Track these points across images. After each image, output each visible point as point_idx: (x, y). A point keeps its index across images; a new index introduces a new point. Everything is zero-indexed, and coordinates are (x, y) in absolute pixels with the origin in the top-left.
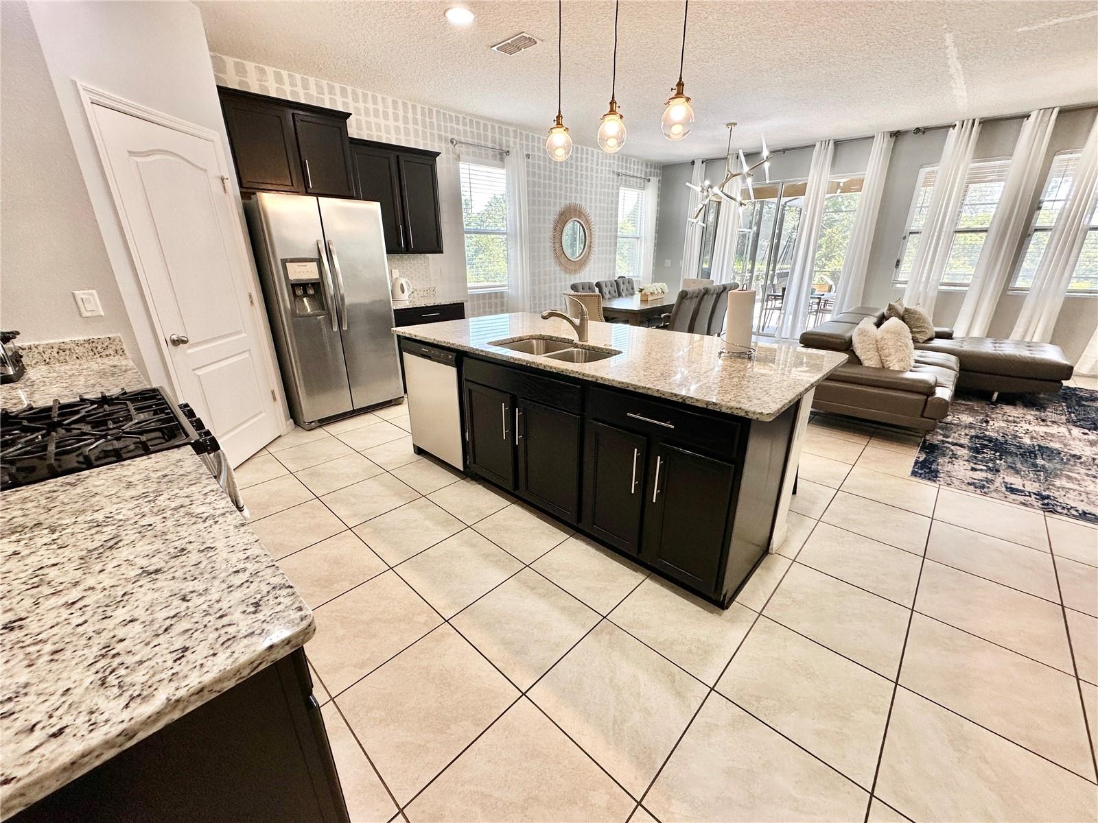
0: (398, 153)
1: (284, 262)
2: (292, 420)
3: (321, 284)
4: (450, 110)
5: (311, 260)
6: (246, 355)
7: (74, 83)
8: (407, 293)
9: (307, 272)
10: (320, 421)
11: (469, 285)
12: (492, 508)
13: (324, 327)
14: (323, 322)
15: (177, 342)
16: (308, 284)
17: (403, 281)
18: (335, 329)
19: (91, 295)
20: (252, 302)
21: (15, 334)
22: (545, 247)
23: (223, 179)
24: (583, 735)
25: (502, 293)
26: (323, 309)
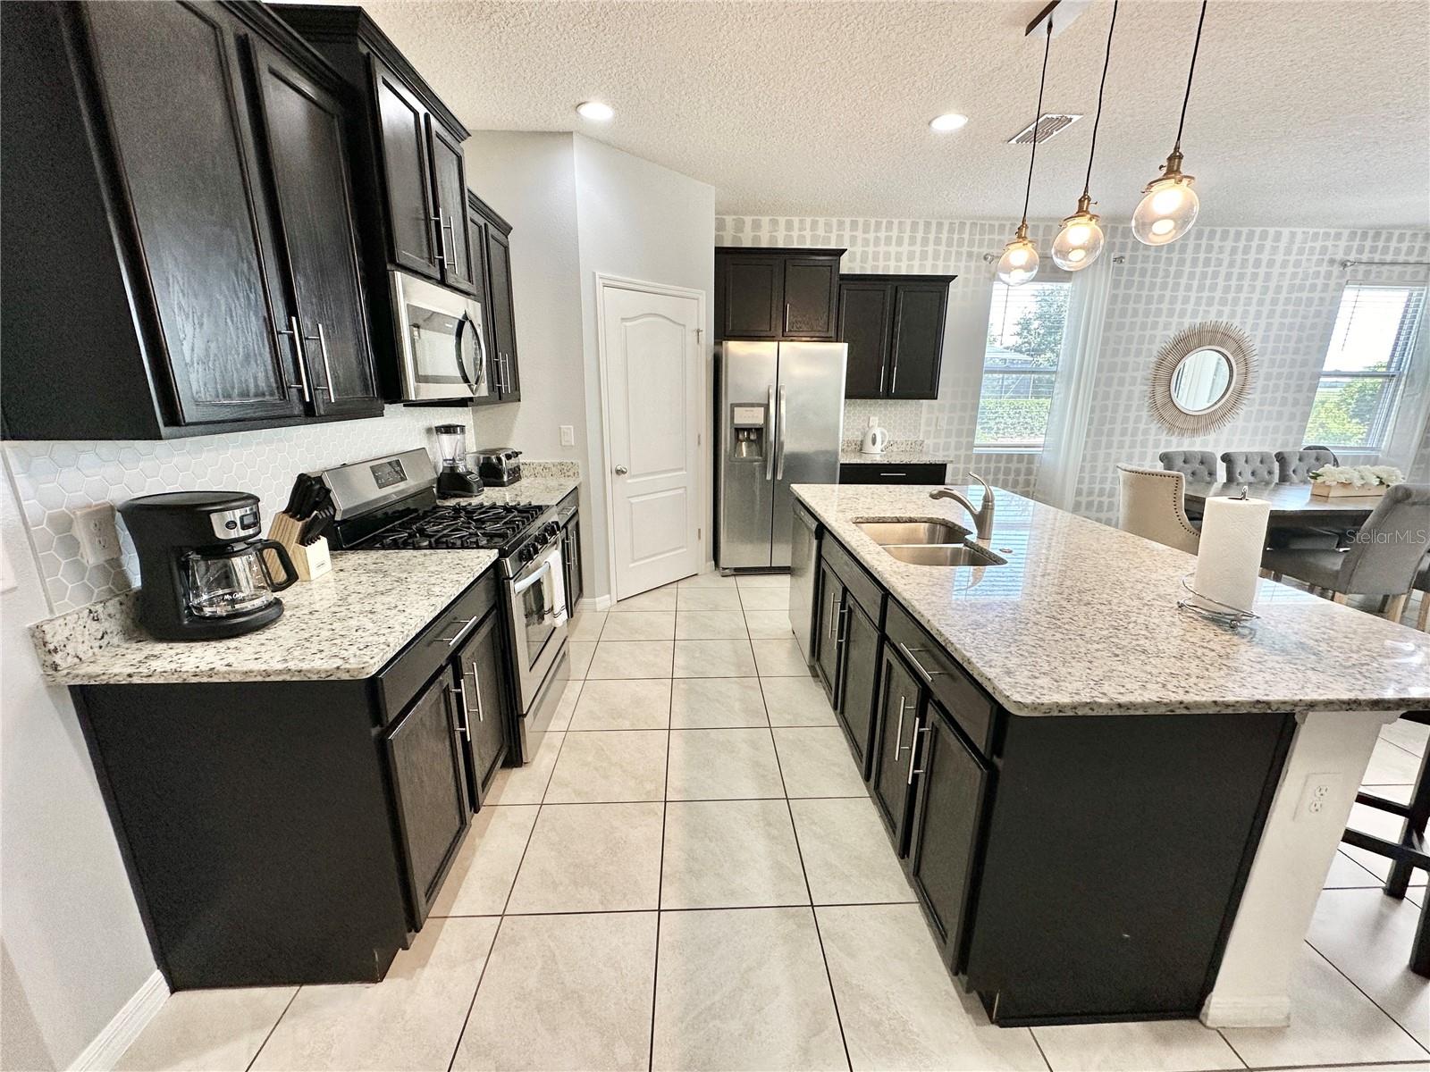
0: (896, 284)
1: (733, 406)
2: (713, 562)
3: (764, 430)
4: (991, 218)
5: (759, 405)
6: (681, 491)
7: (594, 273)
8: (879, 446)
9: (753, 417)
10: (736, 569)
11: (977, 442)
12: (812, 720)
13: (757, 474)
14: (757, 469)
15: (619, 472)
16: (752, 429)
17: (878, 431)
18: (769, 477)
19: (569, 428)
20: (699, 443)
21: (517, 454)
22: (1131, 392)
23: (698, 331)
24: (668, 990)
25: (1031, 456)
26: (761, 456)
